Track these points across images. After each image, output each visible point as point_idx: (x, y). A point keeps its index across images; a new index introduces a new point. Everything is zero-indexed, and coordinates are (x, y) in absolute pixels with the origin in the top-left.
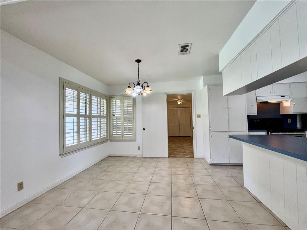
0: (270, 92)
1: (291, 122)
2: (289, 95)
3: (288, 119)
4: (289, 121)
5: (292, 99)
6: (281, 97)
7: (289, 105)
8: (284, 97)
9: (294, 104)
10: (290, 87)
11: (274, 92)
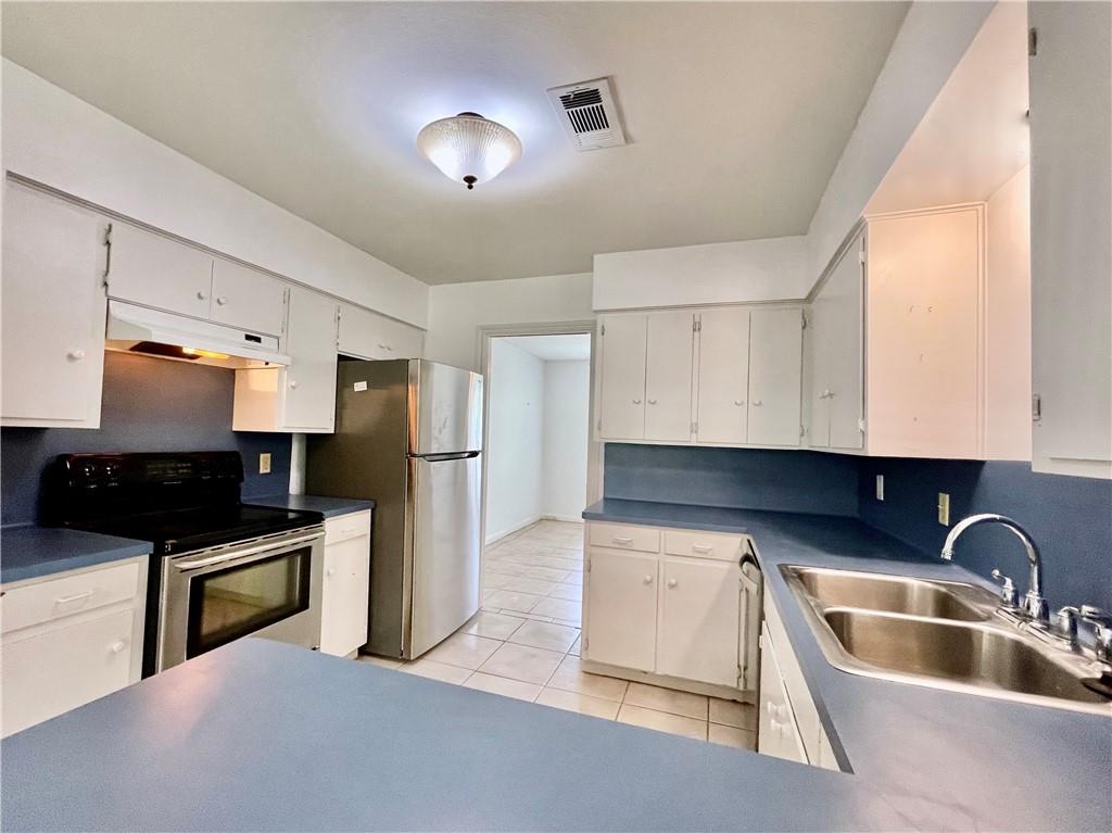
0: (200, 296)
1: (268, 471)
2: (278, 338)
3: (262, 456)
4: (265, 463)
5: (287, 360)
6: (248, 338)
7: (274, 388)
8: (258, 340)
9: (293, 387)
10: (287, 299)
11: (218, 301)
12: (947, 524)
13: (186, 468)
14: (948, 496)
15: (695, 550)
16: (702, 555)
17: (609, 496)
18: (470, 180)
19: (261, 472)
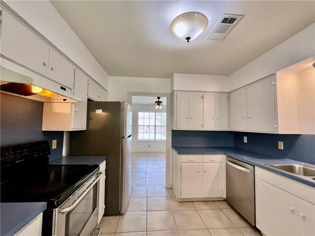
0: (44, 64)
1: (56, 148)
2: (71, 89)
3: (53, 141)
6: (61, 88)
8: (65, 89)
9: (76, 111)
11: (52, 68)
12: (283, 149)
13: (26, 152)
14: (282, 142)
15: (211, 160)
16: (212, 161)
17: (173, 146)
18: (188, 39)
19: (53, 148)
